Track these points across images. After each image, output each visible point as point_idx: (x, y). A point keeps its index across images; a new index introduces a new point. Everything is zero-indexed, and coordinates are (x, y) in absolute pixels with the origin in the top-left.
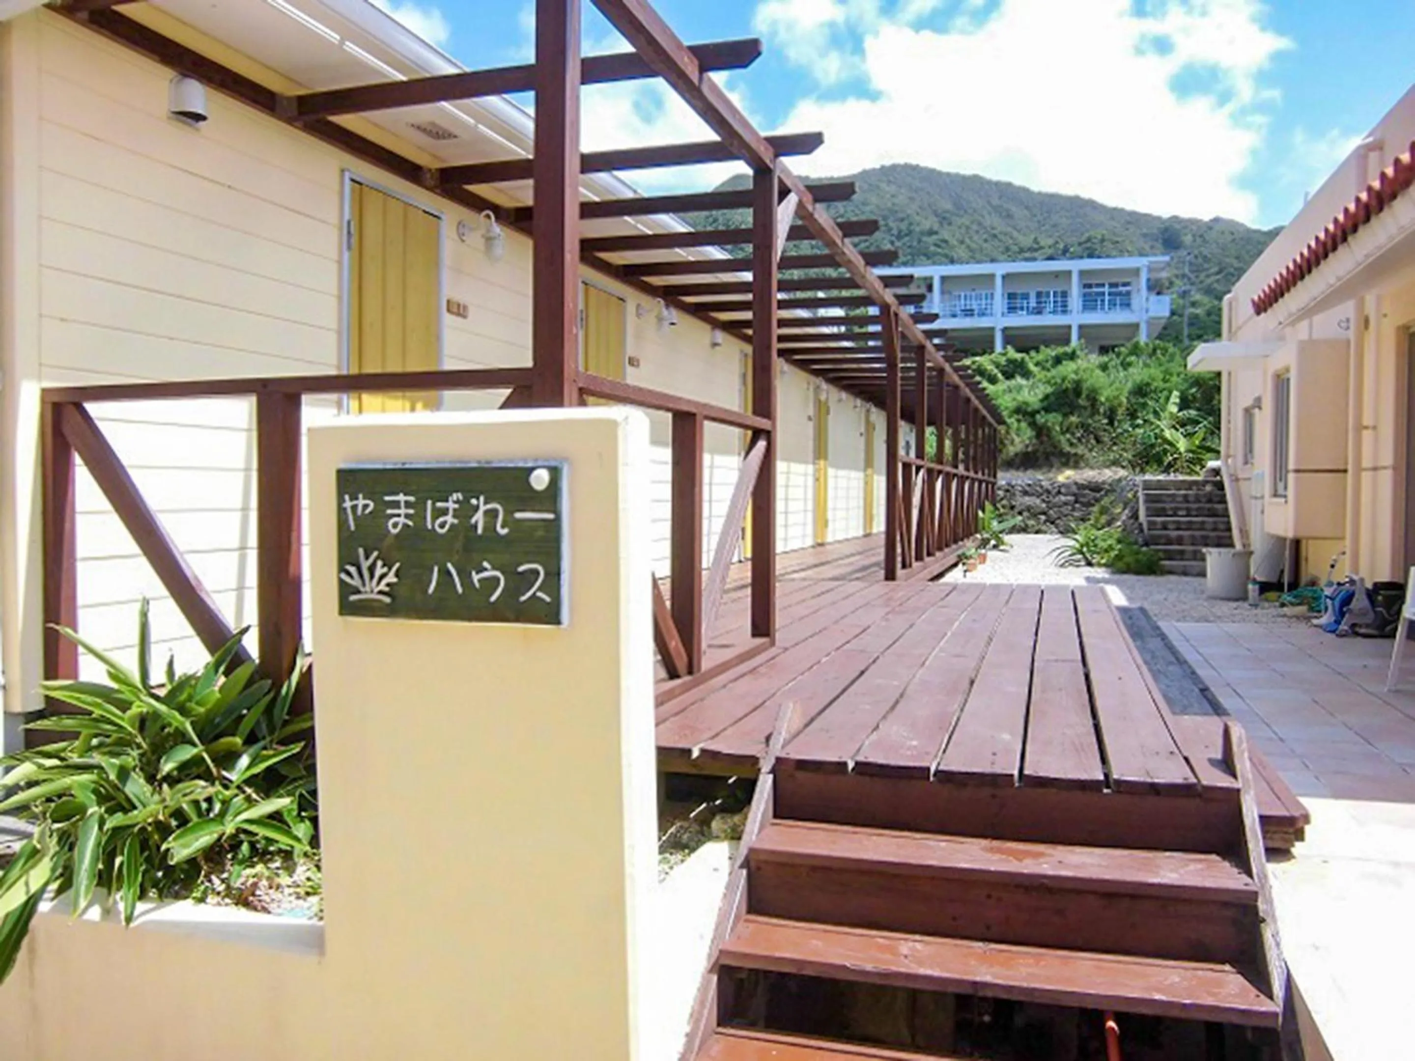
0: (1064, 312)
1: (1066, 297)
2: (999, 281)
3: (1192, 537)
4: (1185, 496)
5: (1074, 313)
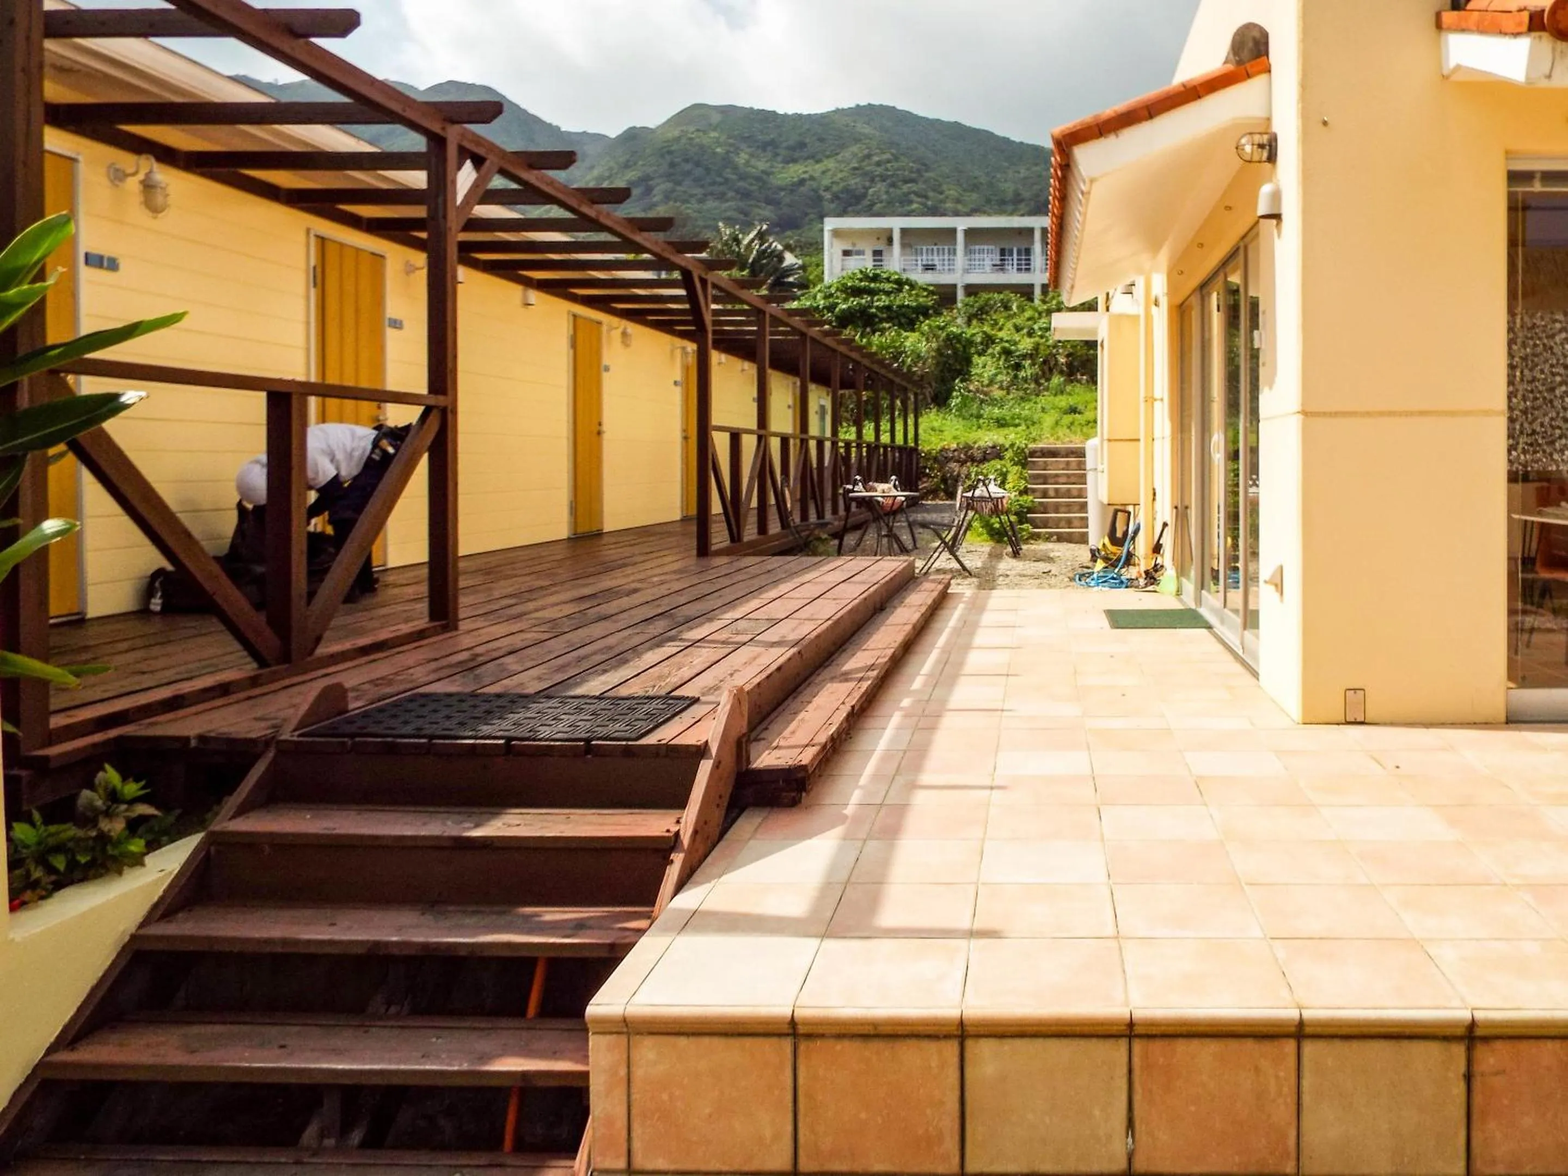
0: (1028, 270)
1: (1029, 255)
2: (960, 237)
3: (1068, 505)
4: (1068, 463)
5: (1038, 272)
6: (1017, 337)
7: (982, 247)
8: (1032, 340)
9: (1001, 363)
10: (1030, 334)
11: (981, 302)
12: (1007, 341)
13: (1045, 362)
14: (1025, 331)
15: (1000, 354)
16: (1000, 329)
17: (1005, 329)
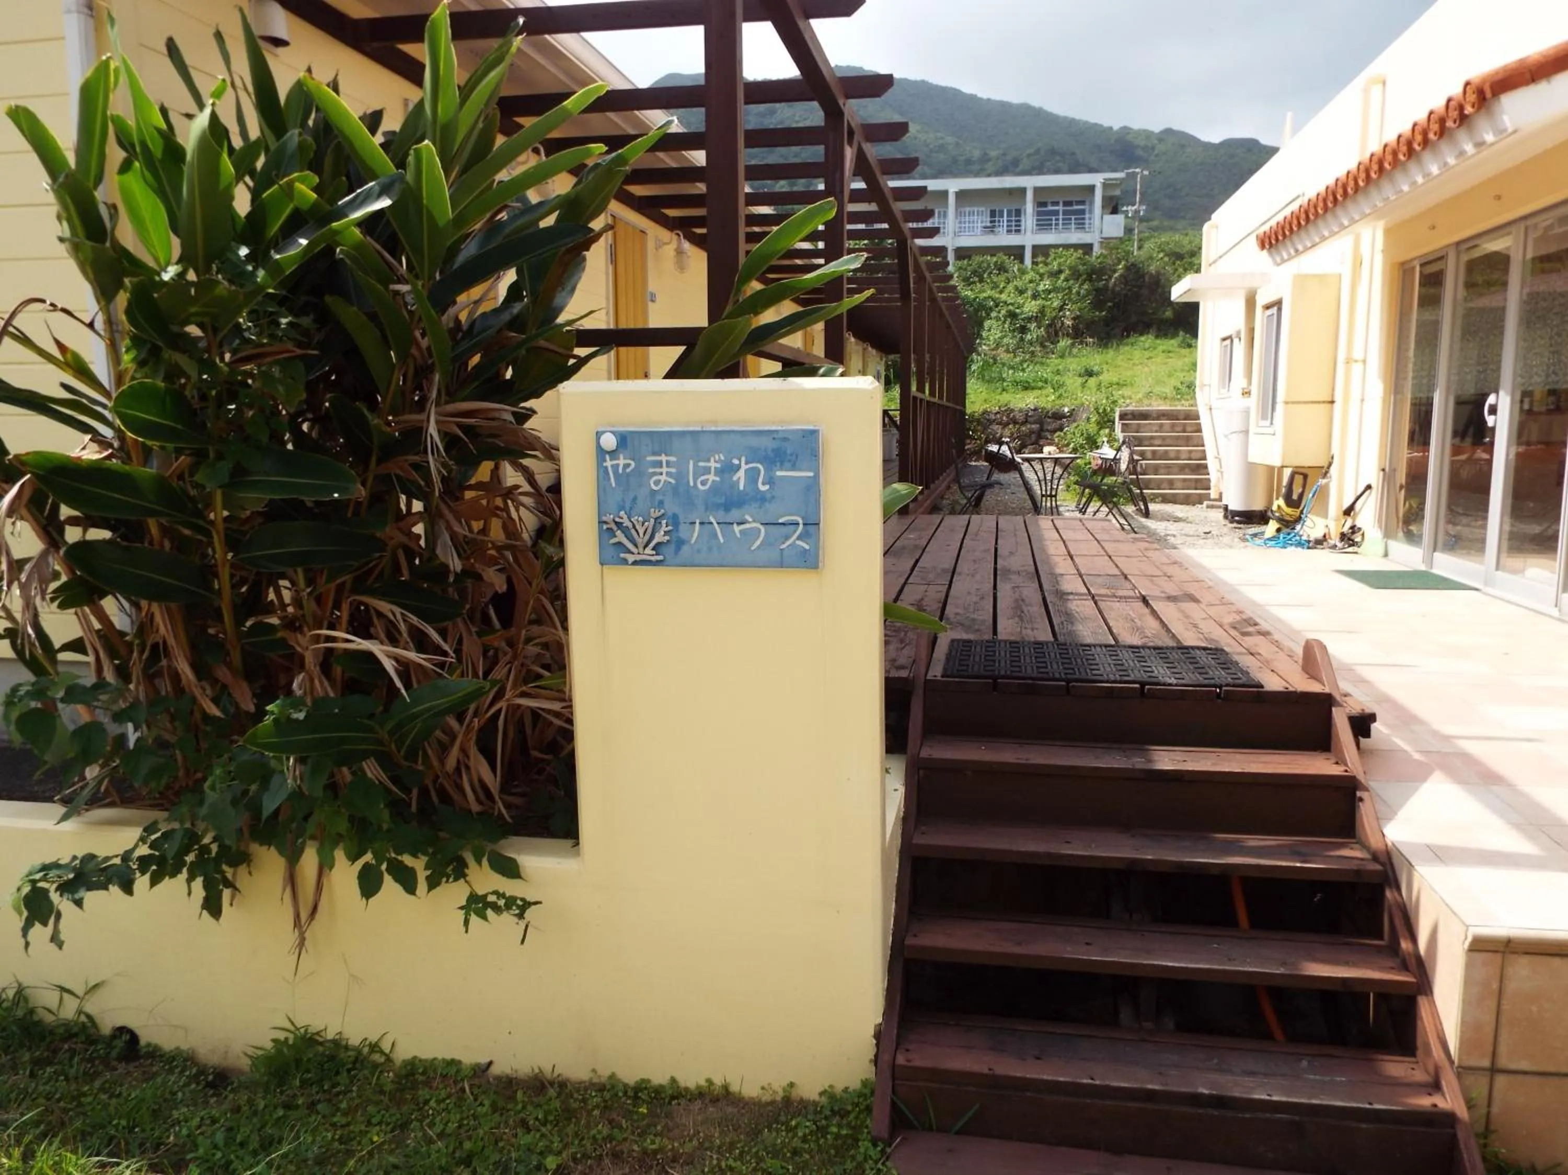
0: (1018, 231)
1: (1020, 216)
2: (952, 199)
3: (1168, 467)
4: (1161, 425)
5: (1029, 233)
6: (1020, 300)
7: (971, 209)
8: (1038, 302)
9: (1006, 326)
10: (1035, 297)
11: (974, 265)
12: (1012, 304)
13: (1050, 326)
14: (1030, 293)
15: (1005, 317)
16: (1001, 292)
17: (1007, 291)
